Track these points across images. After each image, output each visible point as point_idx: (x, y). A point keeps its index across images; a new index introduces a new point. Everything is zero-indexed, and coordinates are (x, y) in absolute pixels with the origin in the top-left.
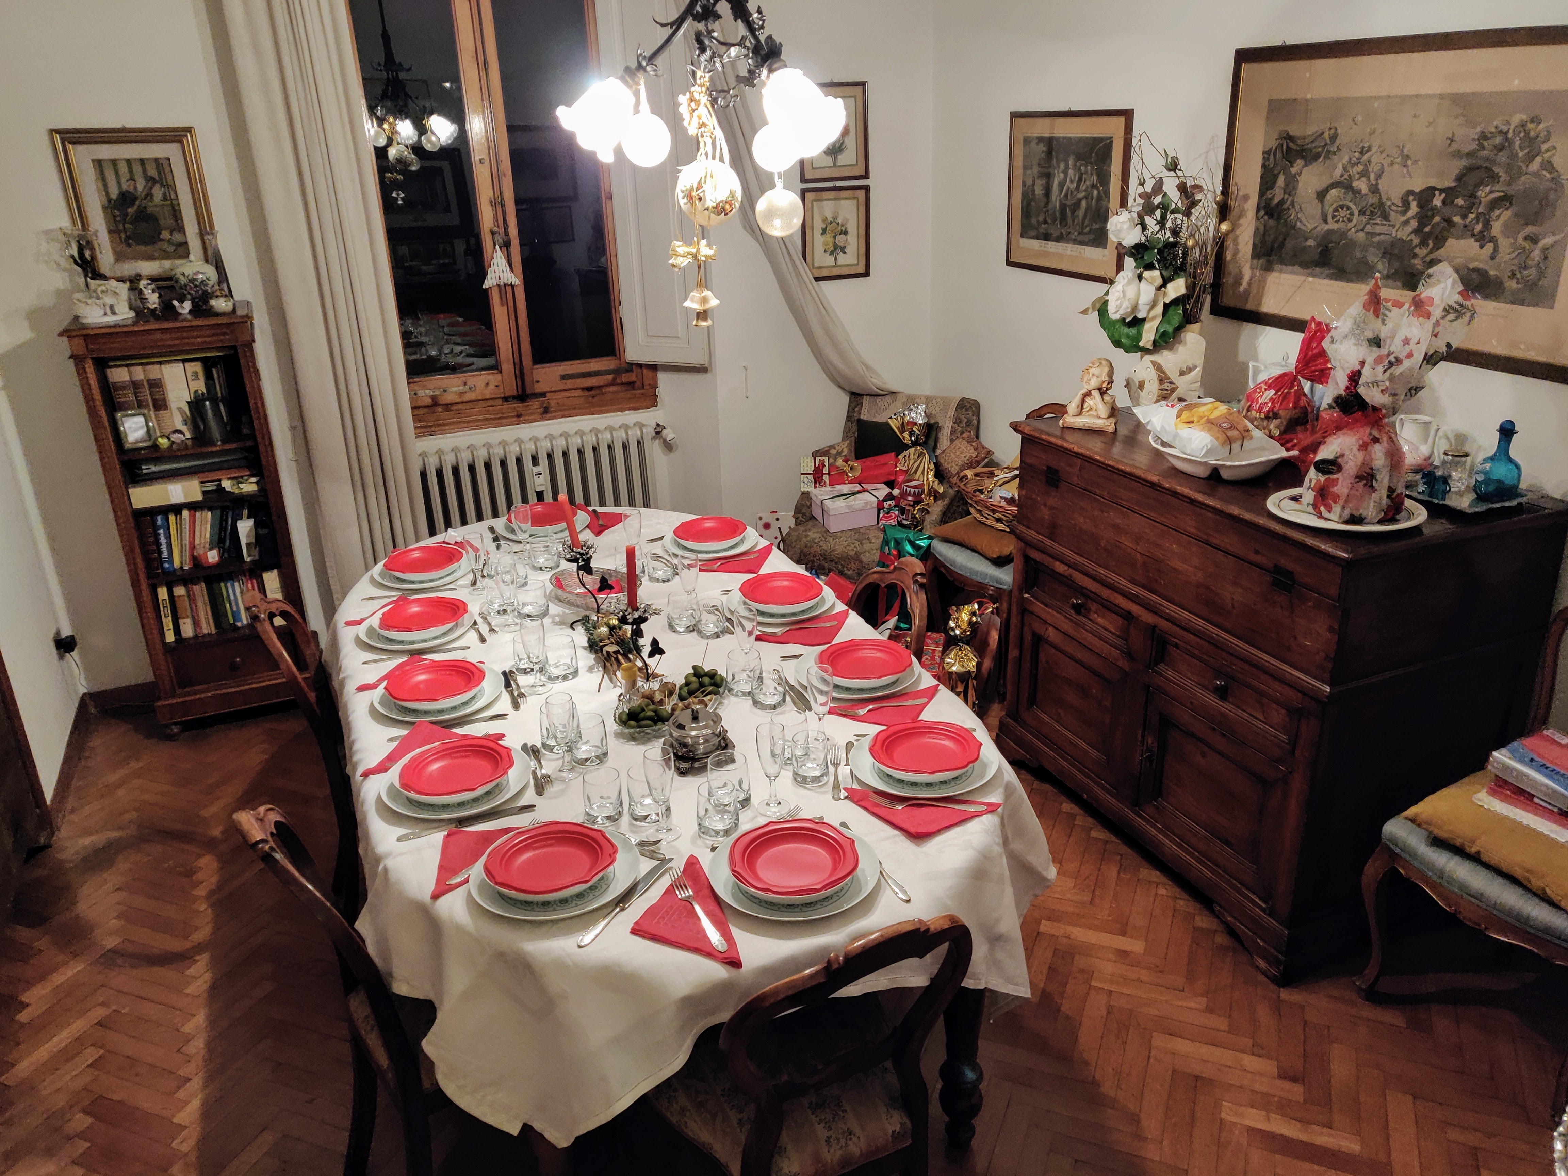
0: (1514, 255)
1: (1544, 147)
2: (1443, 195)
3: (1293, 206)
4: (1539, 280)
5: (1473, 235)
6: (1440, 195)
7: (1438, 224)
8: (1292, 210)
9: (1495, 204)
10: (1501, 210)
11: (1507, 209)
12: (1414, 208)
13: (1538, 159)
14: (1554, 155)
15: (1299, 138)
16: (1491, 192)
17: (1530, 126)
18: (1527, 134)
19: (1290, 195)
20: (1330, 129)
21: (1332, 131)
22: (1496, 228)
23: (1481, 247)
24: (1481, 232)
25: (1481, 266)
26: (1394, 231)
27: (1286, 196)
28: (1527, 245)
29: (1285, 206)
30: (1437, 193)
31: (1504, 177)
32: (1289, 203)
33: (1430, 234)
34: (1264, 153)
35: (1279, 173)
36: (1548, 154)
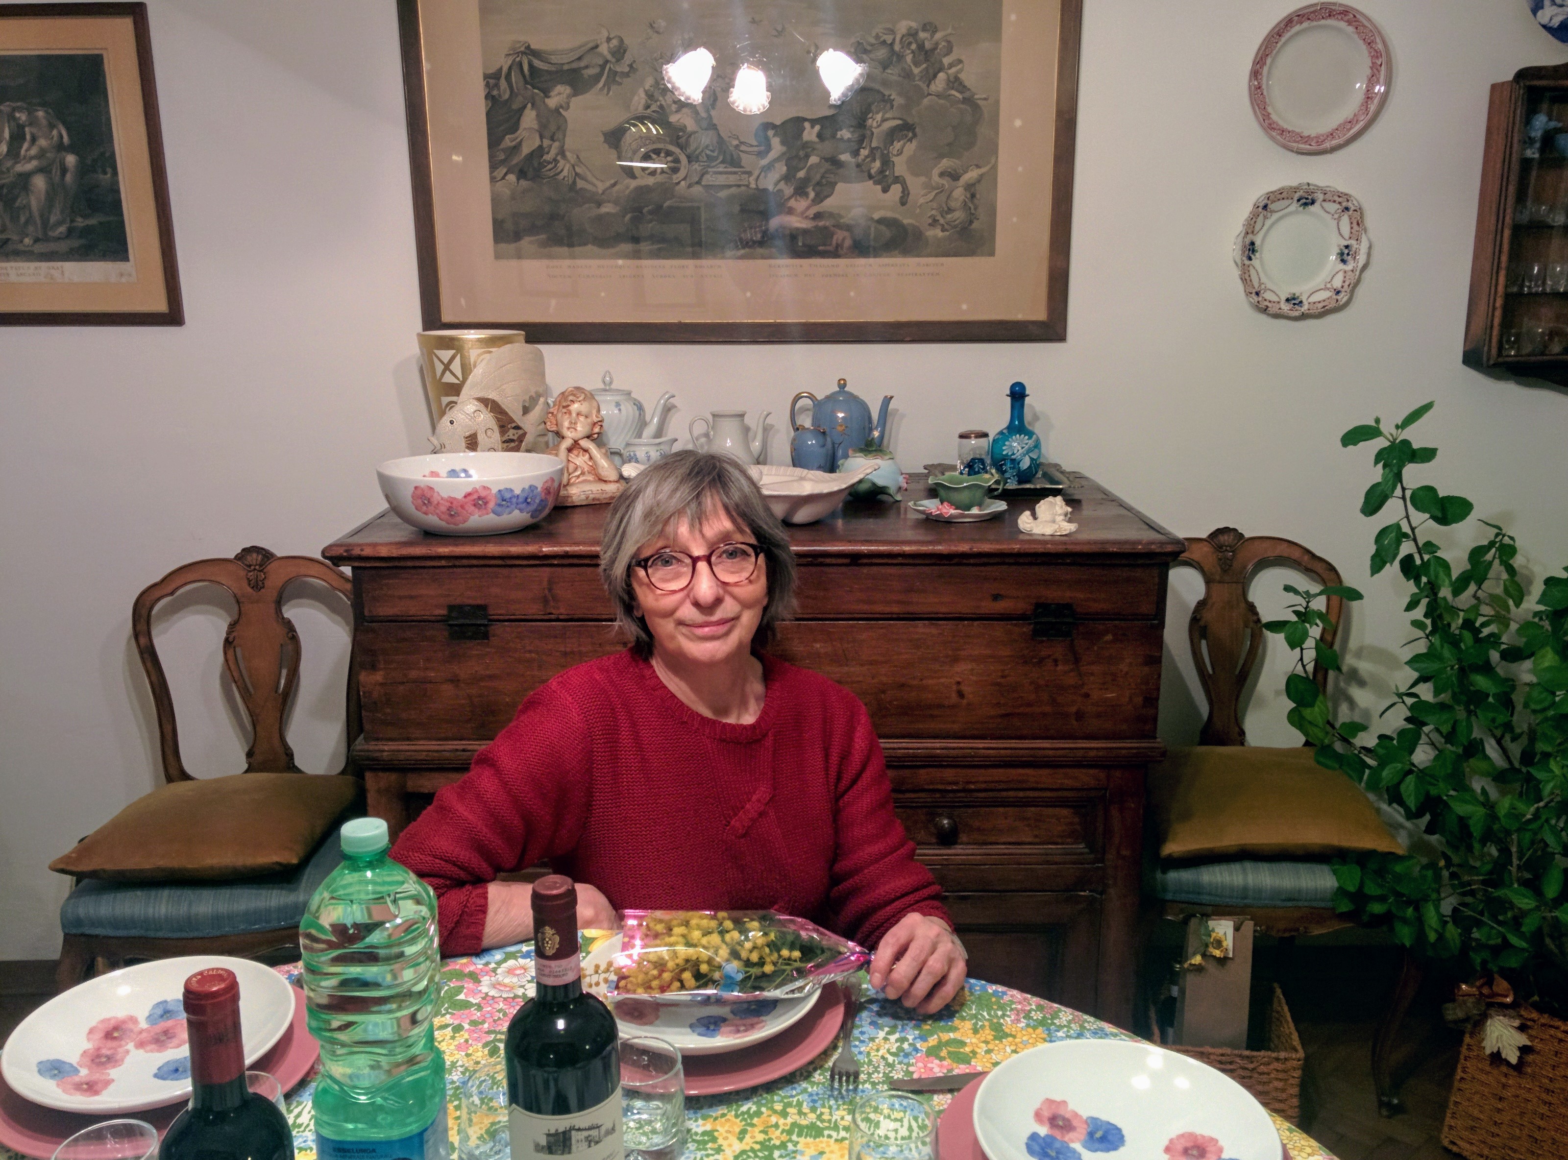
0: (931, 196)
1: (946, 61)
2: (817, 128)
3: (564, 156)
4: (971, 222)
5: (870, 177)
6: (812, 127)
7: (817, 165)
8: (562, 163)
9: (892, 135)
10: (902, 142)
11: (910, 140)
12: (777, 147)
13: (941, 76)
14: (961, 70)
15: (553, 53)
16: (884, 120)
17: (922, 35)
18: (921, 47)
19: (552, 139)
20: (609, 40)
21: (615, 42)
22: (900, 166)
23: (885, 190)
24: (881, 171)
25: (889, 214)
26: (752, 179)
27: (546, 142)
28: (946, 182)
29: (547, 157)
30: (807, 125)
31: (899, 100)
32: (553, 152)
33: (806, 181)
34: (486, 77)
35: (525, 107)
36: (953, 70)
